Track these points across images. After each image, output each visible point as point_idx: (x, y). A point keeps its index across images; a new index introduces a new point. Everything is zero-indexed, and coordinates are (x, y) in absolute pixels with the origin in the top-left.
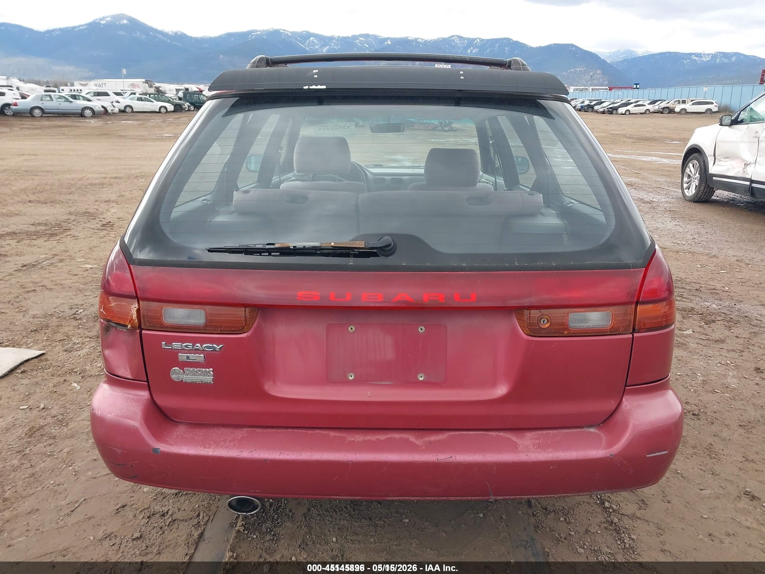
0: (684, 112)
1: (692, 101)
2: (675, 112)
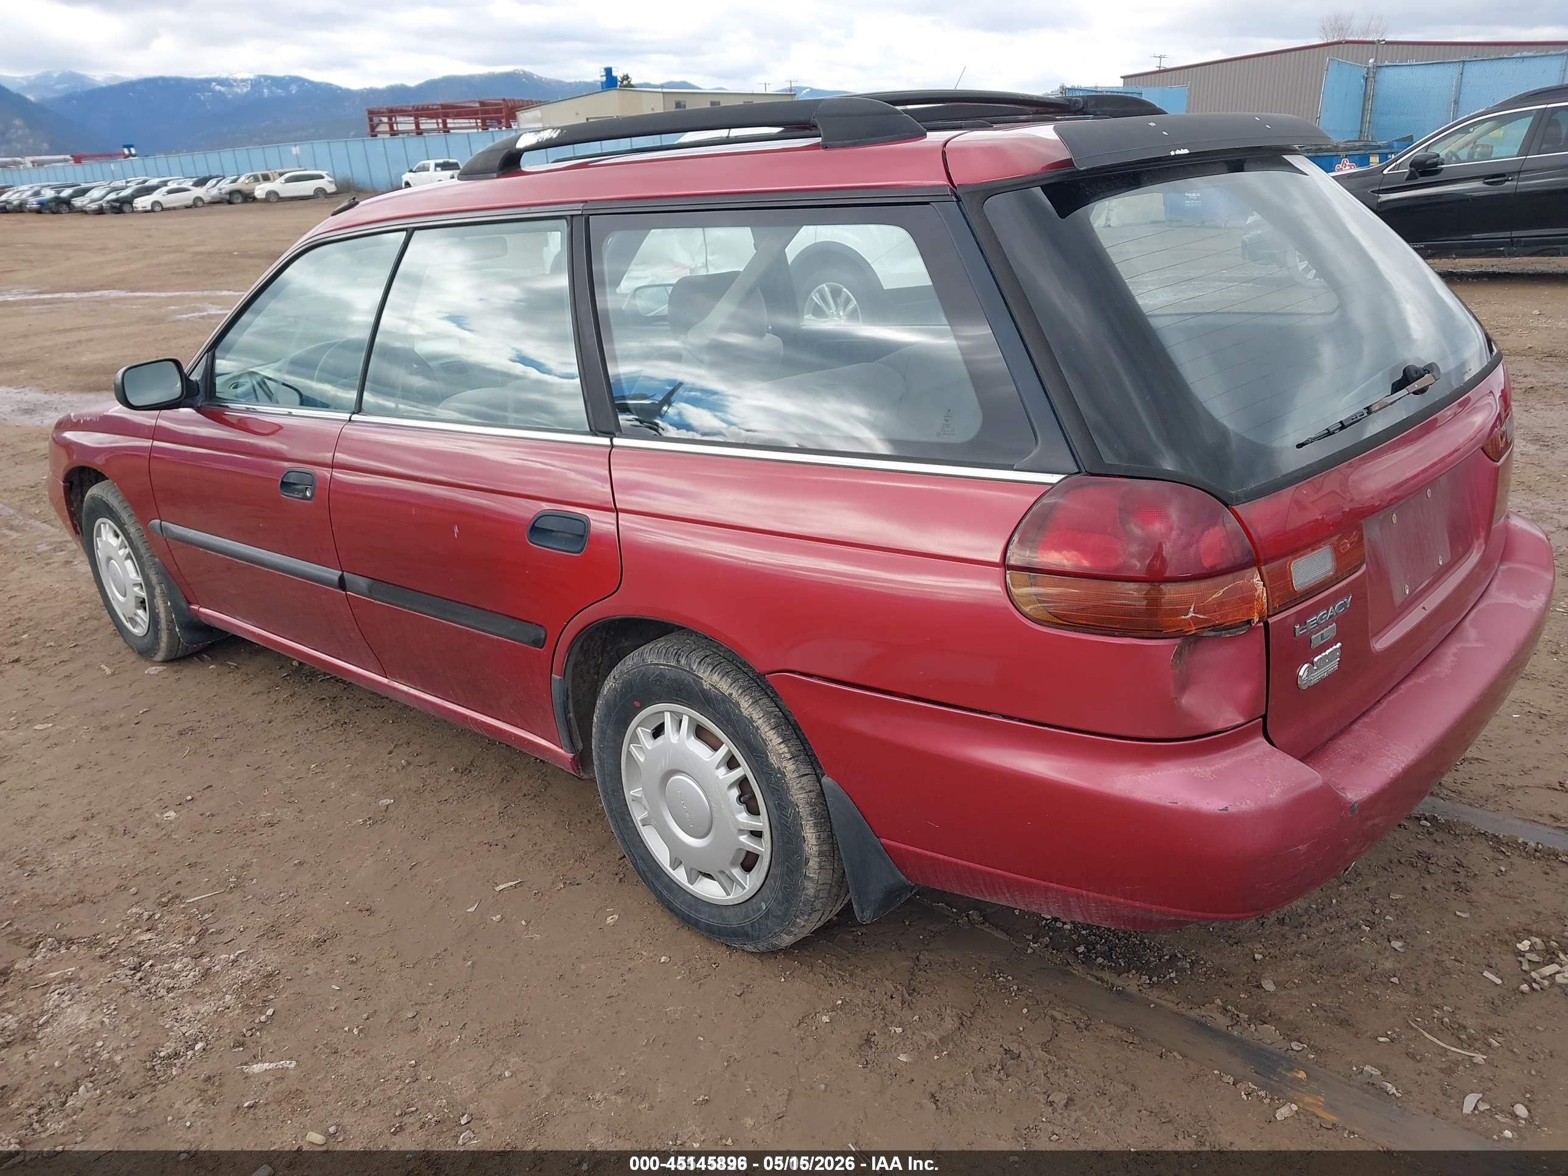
0: (273, 198)
1: (281, 175)
2: (254, 199)
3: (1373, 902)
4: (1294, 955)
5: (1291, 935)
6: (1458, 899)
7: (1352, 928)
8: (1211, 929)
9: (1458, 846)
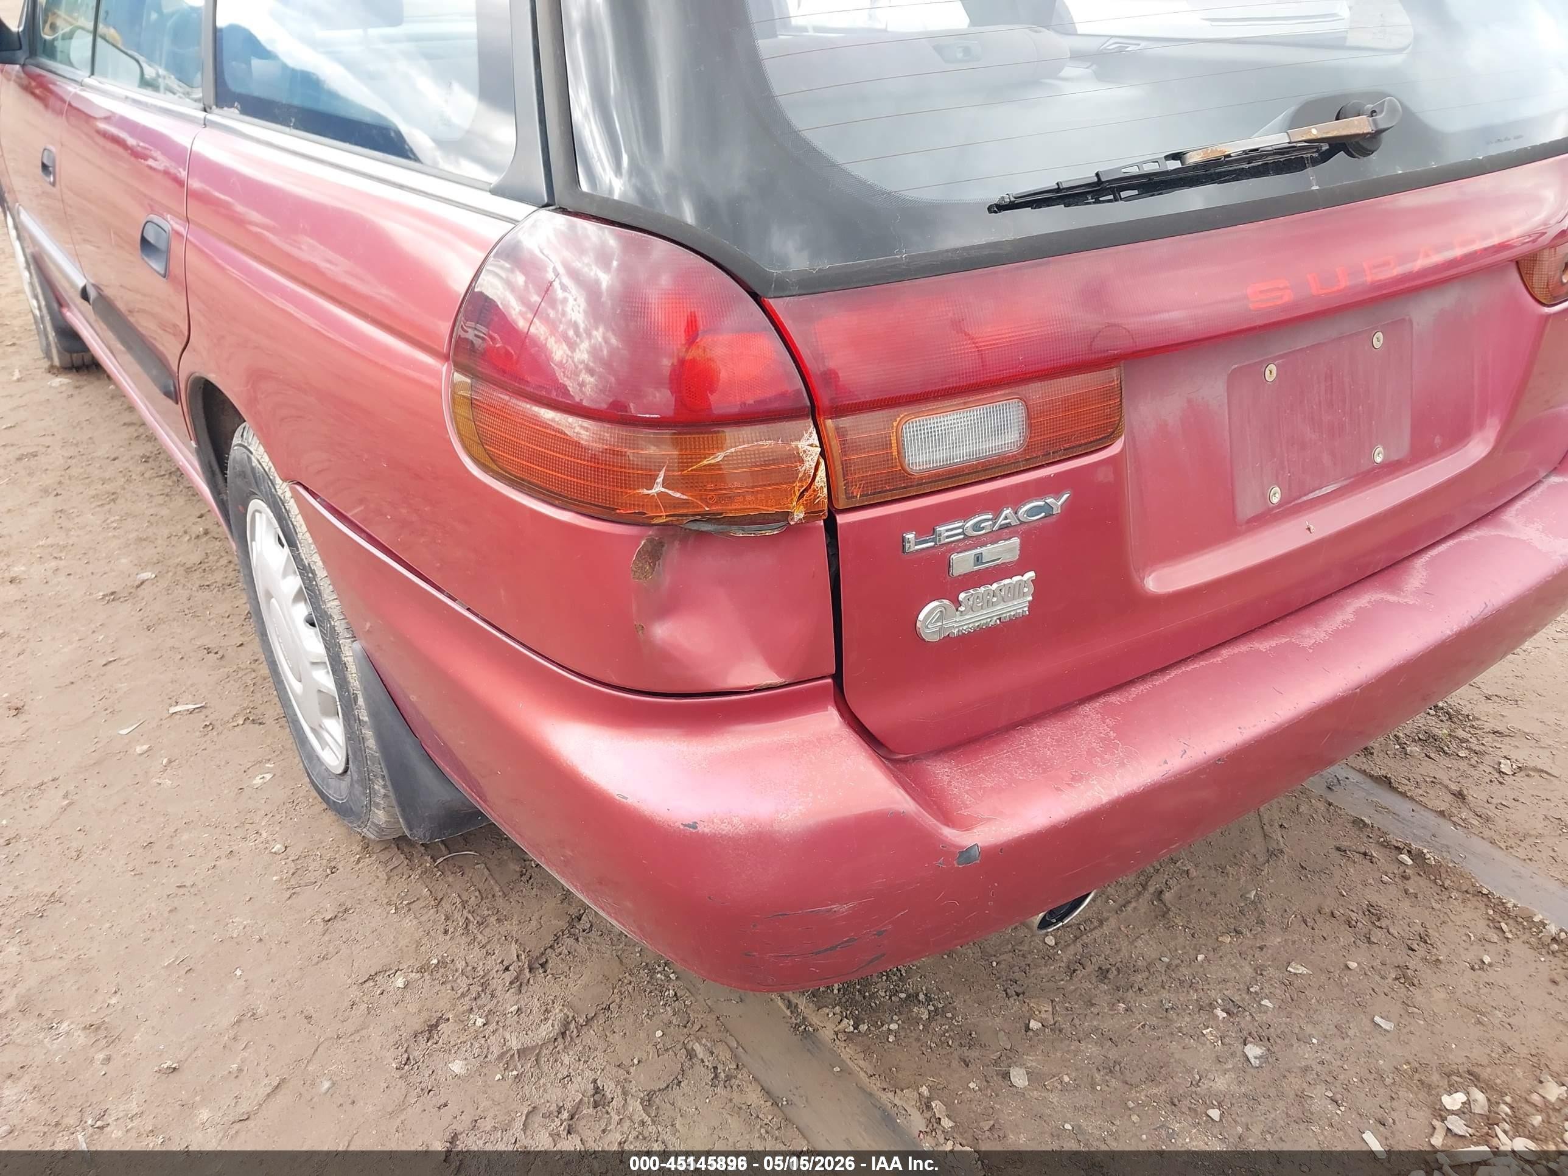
3: (1259, 970)
4: (1088, 1035)
5: (1103, 1002)
6: (1392, 994)
7: (1201, 1008)
8: (994, 964)
9: (1437, 906)
